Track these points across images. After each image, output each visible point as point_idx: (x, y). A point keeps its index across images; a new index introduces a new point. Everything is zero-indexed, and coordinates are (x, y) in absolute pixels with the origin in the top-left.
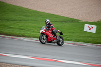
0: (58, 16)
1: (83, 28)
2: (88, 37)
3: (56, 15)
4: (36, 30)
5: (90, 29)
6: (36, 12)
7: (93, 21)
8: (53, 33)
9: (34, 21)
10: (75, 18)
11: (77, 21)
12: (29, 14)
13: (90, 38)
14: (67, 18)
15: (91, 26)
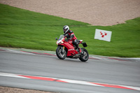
0: (59, 18)
1: (94, 34)
2: (100, 47)
3: (56, 17)
4: (28, 38)
5: (103, 36)
6: (27, 12)
7: (107, 25)
8: (74, 44)
9: (25, 25)
10: (82, 21)
11: (85, 25)
12: (18, 15)
13: (102, 49)
14: (71, 20)
15: (103, 32)
